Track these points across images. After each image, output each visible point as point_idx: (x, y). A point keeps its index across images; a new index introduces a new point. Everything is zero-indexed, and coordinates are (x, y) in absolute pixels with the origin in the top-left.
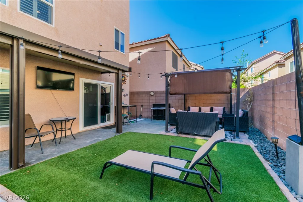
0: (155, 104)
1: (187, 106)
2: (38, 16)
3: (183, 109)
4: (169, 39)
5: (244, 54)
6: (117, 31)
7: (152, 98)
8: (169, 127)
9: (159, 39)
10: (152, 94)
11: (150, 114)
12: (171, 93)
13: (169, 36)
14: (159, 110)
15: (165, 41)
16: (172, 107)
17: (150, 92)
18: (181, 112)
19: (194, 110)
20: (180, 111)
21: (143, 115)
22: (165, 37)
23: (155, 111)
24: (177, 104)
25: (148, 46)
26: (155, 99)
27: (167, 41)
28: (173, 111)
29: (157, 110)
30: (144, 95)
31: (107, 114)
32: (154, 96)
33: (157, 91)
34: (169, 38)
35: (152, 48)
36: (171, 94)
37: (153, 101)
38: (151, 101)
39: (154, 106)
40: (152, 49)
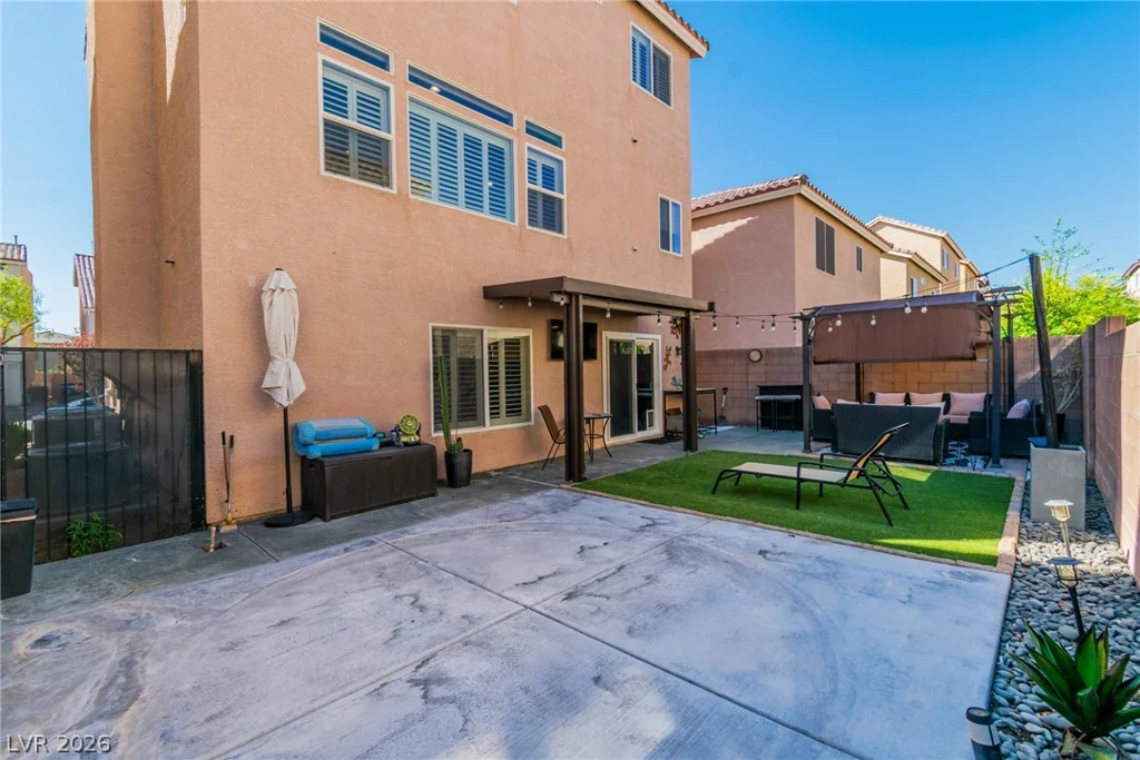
0: (763, 384)
1: (867, 390)
2: (544, 224)
3: (854, 397)
4: (805, 190)
5: (1064, 228)
6: (664, 203)
7: (754, 369)
8: (812, 444)
9: (773, 193)
10: (755, 356)
11: (753, 415)
12: (818, 359)
13: (804, 180)
14: (780, 402)
15: (792, 196)
16: (819, 395)
17: (748, 353)
18: (844, 405)
19: (888, 399)
20: (840, 401)
21: (729, 416)
22: (793, 184)
23: (765, 405)
24: (833, 387)
25: (738, 213)
26: (763, 371)
27: (800, 195)
28: (822, 403)
29: (775, 401)
30: (730, 361)
31: (648, 411)
32: (763, 362)
33: (772, 349)
34: (805, 187)
35: (749, 219)
36: (816, 363)
37: (758, 376)
38: (751, 378)
39: (764, 390)
40: (749, 222)
